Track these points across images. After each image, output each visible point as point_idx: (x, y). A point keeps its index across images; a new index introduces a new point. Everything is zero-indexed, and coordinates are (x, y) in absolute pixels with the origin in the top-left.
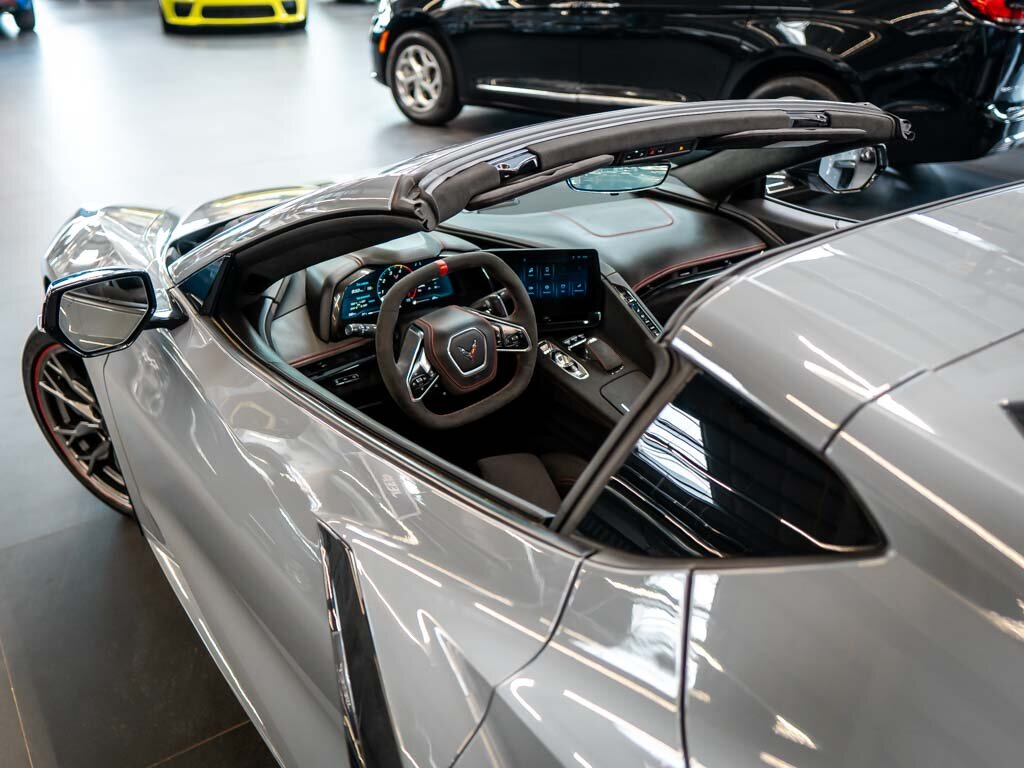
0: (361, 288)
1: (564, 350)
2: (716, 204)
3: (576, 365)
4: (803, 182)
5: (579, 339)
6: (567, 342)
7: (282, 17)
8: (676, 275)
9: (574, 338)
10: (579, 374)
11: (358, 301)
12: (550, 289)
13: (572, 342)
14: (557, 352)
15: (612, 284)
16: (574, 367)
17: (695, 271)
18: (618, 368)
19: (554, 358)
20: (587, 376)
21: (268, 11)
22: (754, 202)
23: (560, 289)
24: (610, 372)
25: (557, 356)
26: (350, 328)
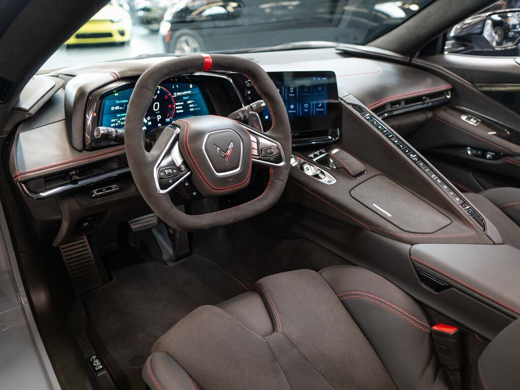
0: (121, 105)
1: (311, 162)
2: (409, 59)
3: (322, 172)
4: (469, 44)
5: (321, 153)
6: (312, 155)
7: (117, 38)
8: (389, 105)
9: (317, 153)
10: (327, 179)
11: (119, 118)
12: (295, 109)
13: (316, 156)
14: (304, 163)
15: (348, 104)
16: (320, 175)
17: (403, 103)
18: (361, 173)
19: (302, 168)
20: (335, 181)
21: (110, 35)
22: (437, 57)
23: (303, 108)
24: (356, 176)
25: (305, 166)
26: (99, 131)
